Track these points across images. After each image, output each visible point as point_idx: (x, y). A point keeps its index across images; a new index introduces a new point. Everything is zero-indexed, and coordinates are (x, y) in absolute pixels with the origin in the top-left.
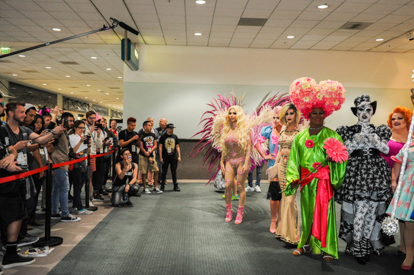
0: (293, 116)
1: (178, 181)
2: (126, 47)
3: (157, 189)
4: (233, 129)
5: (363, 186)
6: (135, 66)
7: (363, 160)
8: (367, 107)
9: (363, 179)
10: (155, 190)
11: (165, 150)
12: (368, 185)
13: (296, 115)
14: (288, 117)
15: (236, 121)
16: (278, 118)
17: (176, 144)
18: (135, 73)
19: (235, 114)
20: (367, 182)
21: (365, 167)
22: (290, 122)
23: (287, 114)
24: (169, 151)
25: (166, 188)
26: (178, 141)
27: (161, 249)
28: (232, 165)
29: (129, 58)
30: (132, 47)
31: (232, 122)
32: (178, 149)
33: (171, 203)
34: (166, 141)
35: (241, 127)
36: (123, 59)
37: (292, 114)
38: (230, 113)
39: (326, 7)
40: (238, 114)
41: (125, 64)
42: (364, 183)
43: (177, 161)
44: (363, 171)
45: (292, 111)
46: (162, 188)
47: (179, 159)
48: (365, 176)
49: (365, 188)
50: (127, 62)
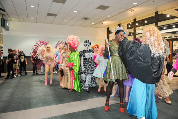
0: (66, 47)
1: (27, 72)
2: (3, 22)
3: (19, 75)
4: (49, 52)
5: (88, 69)
6: (7, 29)
7: (89, 61)
8: (88, 45)
9: (89, 67)
10: (18, 75)
11: (20, 61)
12: (90, 69)
13: (67, 47)
14: (65, 47)
15: (50, 50)
16: (61, 48)
17: (25, 58)
18: (7, 32)
19: (49, 47)
20: (90, 68)
21: (89, 64)
22: (66, 49)
23: (64, 46)
24: (22, 61)
25: (22, 74)
26: (25, 57)
27: (20, 96)
28: (48, 65)
29: (4, 26)
30: (5, 21)
31: (48, 50)
32: (26, 60)
33: (24, 80)
34: (21, 57)
35: (52, 52)
36: (2, 26)
37: (66, 46)
38: (47, 47)
39: (76, 12)
40: (50, 48)
41: (3, 28)
42: (89, 68)
43: (26, 64)
44: (89, 65)
45: (66, 45)
46: (21, 75)
47: (26, 63)
48: (89, 66)
49: (89, 70)
50: (4, 27)
